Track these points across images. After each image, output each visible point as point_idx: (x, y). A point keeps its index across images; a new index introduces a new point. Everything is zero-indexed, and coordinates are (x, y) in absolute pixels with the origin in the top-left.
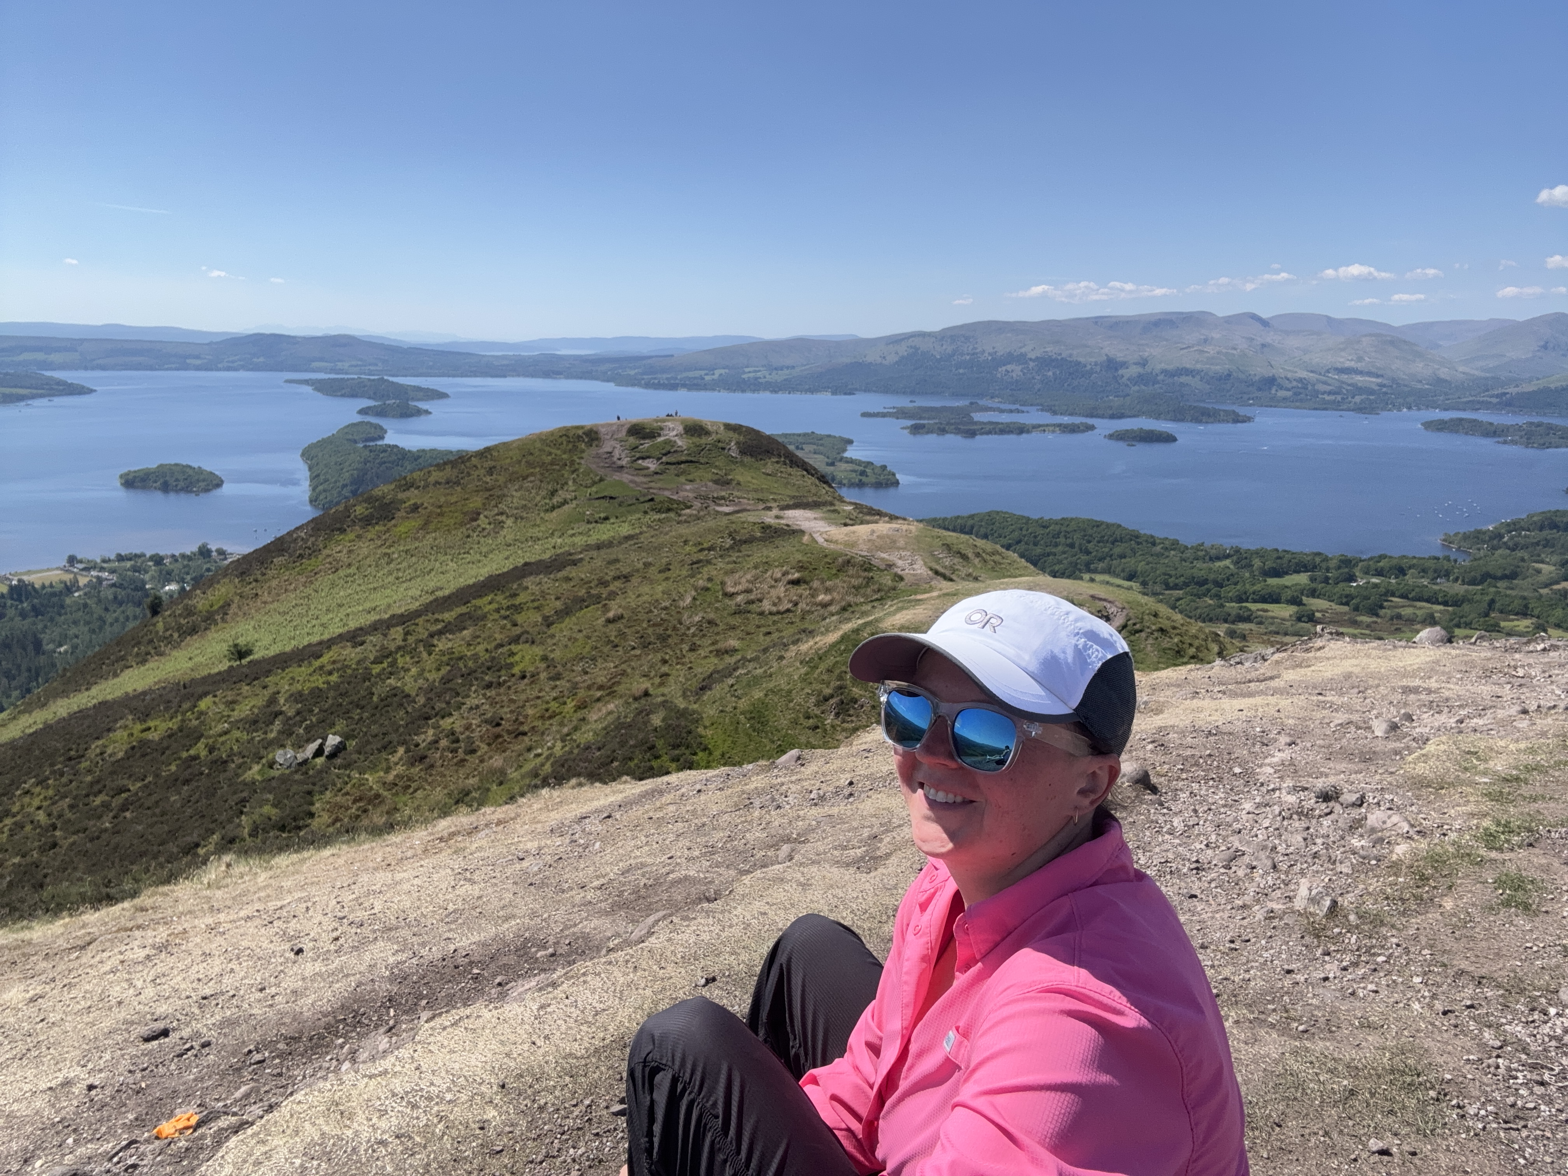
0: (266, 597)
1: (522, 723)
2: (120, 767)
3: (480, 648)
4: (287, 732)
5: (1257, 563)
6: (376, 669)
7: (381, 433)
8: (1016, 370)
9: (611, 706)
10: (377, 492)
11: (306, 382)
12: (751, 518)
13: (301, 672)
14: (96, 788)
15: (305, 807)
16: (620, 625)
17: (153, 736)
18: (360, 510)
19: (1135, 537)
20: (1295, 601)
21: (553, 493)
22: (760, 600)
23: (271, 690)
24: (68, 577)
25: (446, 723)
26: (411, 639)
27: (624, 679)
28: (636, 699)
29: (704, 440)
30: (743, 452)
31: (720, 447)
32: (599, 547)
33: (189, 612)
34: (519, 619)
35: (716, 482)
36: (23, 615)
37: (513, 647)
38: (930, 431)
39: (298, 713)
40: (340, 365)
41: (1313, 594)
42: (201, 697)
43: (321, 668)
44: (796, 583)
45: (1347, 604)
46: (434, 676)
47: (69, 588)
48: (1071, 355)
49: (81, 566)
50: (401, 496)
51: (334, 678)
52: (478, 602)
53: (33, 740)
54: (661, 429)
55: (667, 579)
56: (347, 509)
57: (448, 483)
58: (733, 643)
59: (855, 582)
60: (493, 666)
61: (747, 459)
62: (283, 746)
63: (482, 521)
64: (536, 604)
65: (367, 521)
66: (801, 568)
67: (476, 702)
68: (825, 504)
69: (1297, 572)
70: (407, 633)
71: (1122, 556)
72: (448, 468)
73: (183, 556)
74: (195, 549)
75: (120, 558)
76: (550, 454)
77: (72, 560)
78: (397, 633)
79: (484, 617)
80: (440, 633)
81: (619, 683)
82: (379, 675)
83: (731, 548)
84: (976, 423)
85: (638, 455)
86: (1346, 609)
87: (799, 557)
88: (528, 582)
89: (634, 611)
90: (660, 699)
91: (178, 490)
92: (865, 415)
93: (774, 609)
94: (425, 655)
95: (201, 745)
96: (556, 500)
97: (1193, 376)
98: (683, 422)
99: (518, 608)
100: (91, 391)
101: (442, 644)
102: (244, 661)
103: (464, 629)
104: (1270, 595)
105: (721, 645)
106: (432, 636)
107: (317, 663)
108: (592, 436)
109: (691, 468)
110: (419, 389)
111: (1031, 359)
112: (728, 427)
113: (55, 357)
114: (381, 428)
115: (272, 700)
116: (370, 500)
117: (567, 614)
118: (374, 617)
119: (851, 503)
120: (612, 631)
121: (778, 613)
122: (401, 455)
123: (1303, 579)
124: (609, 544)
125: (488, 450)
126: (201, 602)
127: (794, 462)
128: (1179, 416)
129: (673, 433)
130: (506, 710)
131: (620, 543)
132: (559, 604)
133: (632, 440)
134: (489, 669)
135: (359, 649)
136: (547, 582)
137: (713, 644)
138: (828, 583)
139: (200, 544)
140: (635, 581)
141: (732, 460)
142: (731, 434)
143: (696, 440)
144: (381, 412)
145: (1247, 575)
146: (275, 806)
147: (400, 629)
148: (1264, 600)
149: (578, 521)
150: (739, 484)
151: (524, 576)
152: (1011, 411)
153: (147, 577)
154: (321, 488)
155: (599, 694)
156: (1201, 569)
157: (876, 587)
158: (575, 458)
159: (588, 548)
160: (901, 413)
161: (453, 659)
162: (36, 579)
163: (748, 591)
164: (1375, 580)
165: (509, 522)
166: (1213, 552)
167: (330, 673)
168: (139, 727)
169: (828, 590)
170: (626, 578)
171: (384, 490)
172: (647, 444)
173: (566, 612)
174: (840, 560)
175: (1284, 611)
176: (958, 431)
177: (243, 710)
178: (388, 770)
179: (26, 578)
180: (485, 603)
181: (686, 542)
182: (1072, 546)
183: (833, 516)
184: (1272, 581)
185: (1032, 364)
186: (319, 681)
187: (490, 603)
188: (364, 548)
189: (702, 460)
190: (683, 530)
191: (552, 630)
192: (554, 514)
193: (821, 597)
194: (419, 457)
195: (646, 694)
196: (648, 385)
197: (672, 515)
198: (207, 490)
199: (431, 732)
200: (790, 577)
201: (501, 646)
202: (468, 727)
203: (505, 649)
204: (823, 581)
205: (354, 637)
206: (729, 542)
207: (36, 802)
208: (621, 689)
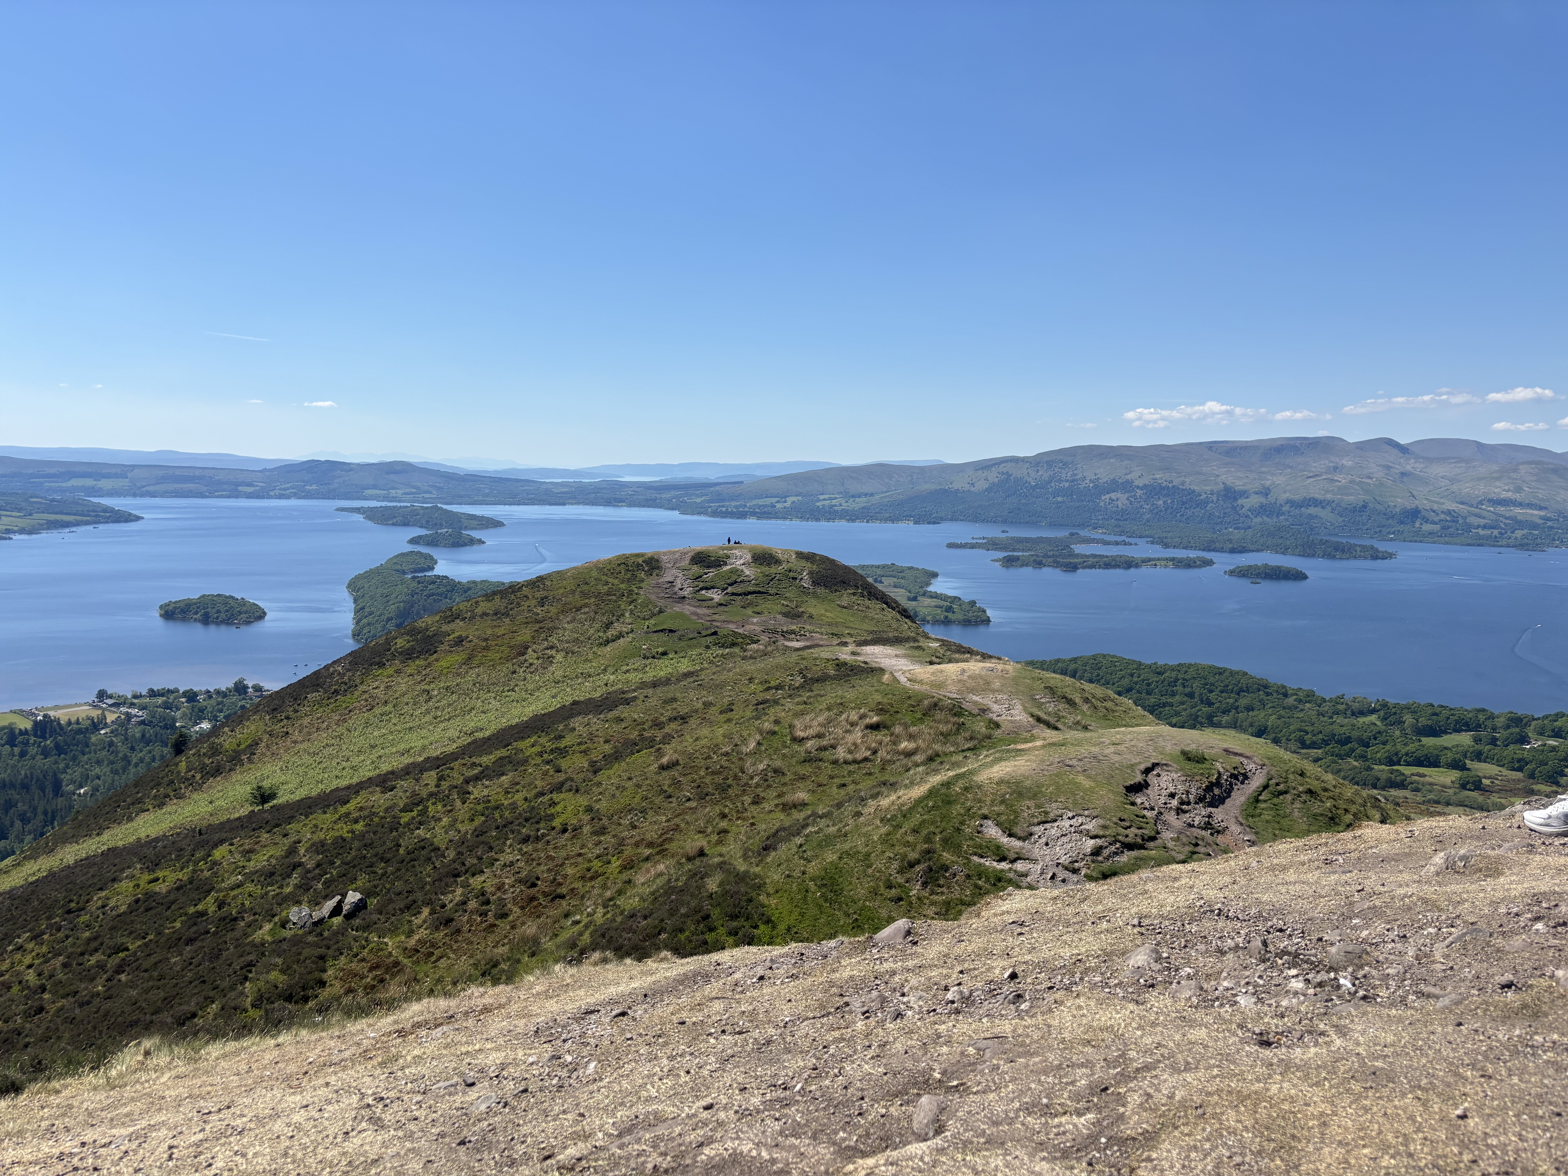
0: (296, 736)
1: (560, 884)
2: (121, 922)
3: (519, 797)
4: (304, 887)
5: (1408, 719)
6: (405, 818)
7: (431, 563)
8: (1121, 499)
9: (661, 867)
10: (420, 624)
11: (358, 510)
12: (825, 654)
13: (325, 819)
14: (94, 945)
15: (316, 974)
16: (674, 773)
17: (161, 888)
18: (401, 643)
19: (1264, 687)
20: (1457, 765)
21: (608, 625)
22: (834, 747)
23: (293, 838)
24: (95, 713)
25: (476, 882)
26: (445, 785)
27: (677, 836)
28: (690, 859)
29: (773, 570)
30: (815, 583)
31: (791, 577)
32: (655, 685)
33: (215, 751)
34: (564, 763)
35: (786, 615)
36: (45, 753)
37: (554, 796)
38: (1025, 564)
39: (318, 865)
40: (393, 492)
41: (1478, 756)
42: (216, 846)
43: (347, 815)
44: (875, 727)
45: (1520, 769)
46: (466, 827)
47: (96, 725)
48: (1183, 483)
49: (110, 701)
50: (445, 628)
51: (359, 827)
52: (521, 745)
53: (34, 888)
54: (728, 557)
55: (729, 720)
56: (388, 642)
57: (496, 614)
58: (802, 795)
59: (943, 728)
60: (532, 817)
61: (820, 591)
62: (298, 903)
63: (530, 655)
64: (583, 747)
65: (408, 655)
66: (881, 710)
67: (511, 858)
68: (907, 639)
69: (1458, 731)
70: (441, 778)
71: (1250, 708)
72: (497, 598)
73: (218, 692)
74: (231, 685)
75: (152, 693)
76: (607, 583)
77: (102, 695)
78: (430, 778)
79: (525, 761)
80: (477, 778)
81: (671, 840)
82: (408, 824)
83: (802, 686)
84: (1077, 556)
85: (701, 585)
86: (1519, 775)
87: (878, 698)
88: (577, 722)
89: (690, 757)
90: (717, 860)
91: (219, 622)
92: (951, 546)
93: (849, 757)
94: (458, 803)
95: (210, 899)
96: (611, 633)
97: (1323, 507)
98: (751, 549)
99: (563, 752)
100: (138, 518)
101: (477, 791)
102: (267, 806)
103: (503, 774)
104: (1427, 757)
105: (789, 798)
106: (467, 781)
107: (343, 810)
108: (653, 564)
109: (759, 599)
110: (473, 517)
111: (1138, 487)
112: (800, 555)
113: (106, 484)
114: (431, 558)
115: (292, 850)
116: (413, 632)
117: (616, 759)
118: (407, 760)
119: (937, 640)
120: (665, 779)
121: (855, 761)
122: (450, 586)
123: (1465, 739)
124: (667, 681)
125: (541, 579)
126: (228, 741)
127: (873, 594)
128: (1308, 550)
129: (740, 561)
130: (543, 868)
131: (678, 680)
132: (607, 748)
133: (696, 569)
134: (527, 820)
135: (388, 795)
136: (597, 723)
137: (779, 796)
138: (913, 729)
139: (236, 679)
140: (693, 722)
141: (804, 591)
142: (803, 563)
143: (766, 569)
144: (432, 542)
145: (1398, 733)
146: (283, 972)
147: (433, 773)
148: (1419, 763)
149: (633, 656)
150: (811, 617)
151: (571, 716)
152: (1117, 543)
153: (178, 714)
154: (365, 621)
155: (647, 852)
156: (1342, 725)
157: (967, 735)
158: (634, 588)
159: (643, 685)
160: (993, 545)
161: (489, 808)
162: (62, 715)
163: (819, 736)
164: (1552, 742)
165: (559, 657)
166: (1356, 706)
167: (356, 821)
168: (147, 877)
169: (911, 737)
170: (684, 719)
171: (428, 621)
172: (712, 573)
173: (616, 757)
174: (926, 702)
175: (1445, 777)
176: (1056, 565)
177: (260, 861)
178: (410, 934)
179: (52, 714)
180: (527, 746)
181: (751, 680)
182: (1191, 695)
183: (917, 653)
184: (1426, 741)
185: (1139, 492)
186: (343, 830)
187: (533, 746)
188: (403, 684)
189: (772, 591)
190: (749, 667)
191: (598, 778)
192: (608, 648)
193: (904, 745)
194: (469, 589)
195: (701, 853)
196: (715, 514)
197: (737, 650)
198: (248, 623)
199: (459, 891)
200: (868, 721)
201: (542, 794)
202: (500, 887)
203: (545, 799)
204: (906, 726)
205: (385, 782)
206: (799, 680)
207: (28, 960)
208: (672, 847)
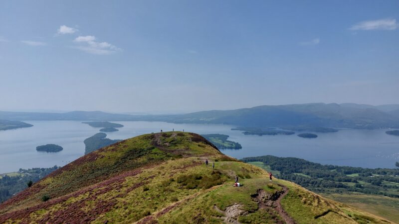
3: (108, 199)
5: (343, 170)
7: (105, 136)
11: (87, 123)
19: (308, 163)
20: (355, 181)
23: (50, 210)
24: (19, 175)
30: (193, 140)
31: (187, 139)
34: (121, 190)
35: (185, 149)
38: (250, 134)
41: (360, 179)
42: (31, 213)
45: (370, 182)
47: (18, 178)
49: (23, 171)
50: (99, 153)
52: (112, 184)
54: (171, 134)
61: (194, 142)
69: (355, 173)
71: (305, 168)
73: (50, 168)
74: (53, 167)
75: (33, 169)
77: (21, 170)
80: (99, 194)
84: (262, 132)
85: (164, 141)
86: (370, 184)
91: (51, 151)
92: (232, 129)
98: (177, 132)
102: (46, 202)
103: (105, 192)
104: (348, 180)
108: (153, 137)
109: (179, 145)
112: (189, 133)
114: (105, 134)
122: (110, 141)
123: (357, 175)
127: (207, 143)
128: (318, 131)
129: (174, 135)
132: (132, 185)
133: (163, 137)
135: (76, 198)
136: (131, 178)
140: (155, 178)
141: (190, 143)
143: (181, 137)
144: (106, 130)
145: (340, 174)
147: (88, 193)
148: (346, 181)
154: (88, 150)
156: (327, 172)
158: (147, 143)
160: (240, 129)
162: (10, 175)
164: (378, 175)
166: (330, 167)
167: (66, 206)
172: (167, 139)
175: (352, 184)
176: (257, 134)
179: (8, 175)
182: (290, 165)
184: (347, 175)
186: (63, 209)
187: (114, 185)
189: (182, 143)
191: (128, 194)
198: (58, 151)
201: (114, 198)
205: (76, 195)
